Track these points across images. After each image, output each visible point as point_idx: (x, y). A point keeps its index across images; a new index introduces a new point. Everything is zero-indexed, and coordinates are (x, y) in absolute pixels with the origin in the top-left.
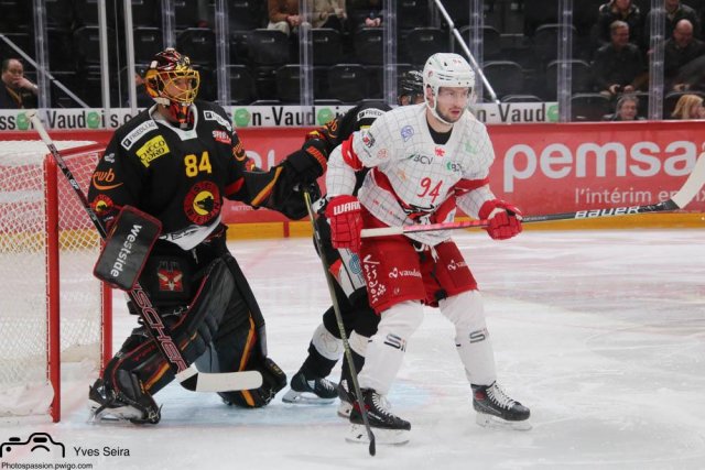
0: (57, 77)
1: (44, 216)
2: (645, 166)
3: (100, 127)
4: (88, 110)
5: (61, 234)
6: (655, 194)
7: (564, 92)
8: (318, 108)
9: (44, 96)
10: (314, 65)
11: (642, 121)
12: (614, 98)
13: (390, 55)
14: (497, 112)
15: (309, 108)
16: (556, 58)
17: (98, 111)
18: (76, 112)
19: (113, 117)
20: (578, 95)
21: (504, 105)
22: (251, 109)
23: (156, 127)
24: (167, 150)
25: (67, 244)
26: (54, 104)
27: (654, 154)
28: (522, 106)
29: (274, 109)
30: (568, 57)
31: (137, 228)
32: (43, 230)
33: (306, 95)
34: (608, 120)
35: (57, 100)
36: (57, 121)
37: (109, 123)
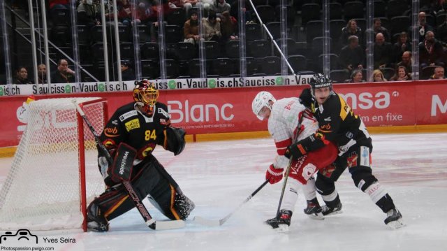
0: (84, 67)
1: (77, 134)
2: (366, 104)
3: (105, 91)
4: (99, 83)
5: (85, 142)
6: (370, 118)
7: (326, 69)
8: (209, 79)
9: (78, 77)
10: (207, 58)
11: (364, 83)
12: (351, 72)
13: (243, 53)
14: (294, 79)
15: (204, 80)
16: (322, 53)
17: (104, 83)
18: (93, 84)
19: (111, 86)
20: (333, 71)
21: (298, 76)
22: (177, 80)
23: (137, 114)
24: (139, 126)
25: (89, 147)
26: (83, 80)
27: (369, 98)
28: (307, 77)
29: (187, 80)
30: (328, 53)
31: (127, 153)
32: (77, 141)
33: (203, 73)
34: (348, 82)
35: (84, 78)
36: (84, 88)
37: (109, 88)
